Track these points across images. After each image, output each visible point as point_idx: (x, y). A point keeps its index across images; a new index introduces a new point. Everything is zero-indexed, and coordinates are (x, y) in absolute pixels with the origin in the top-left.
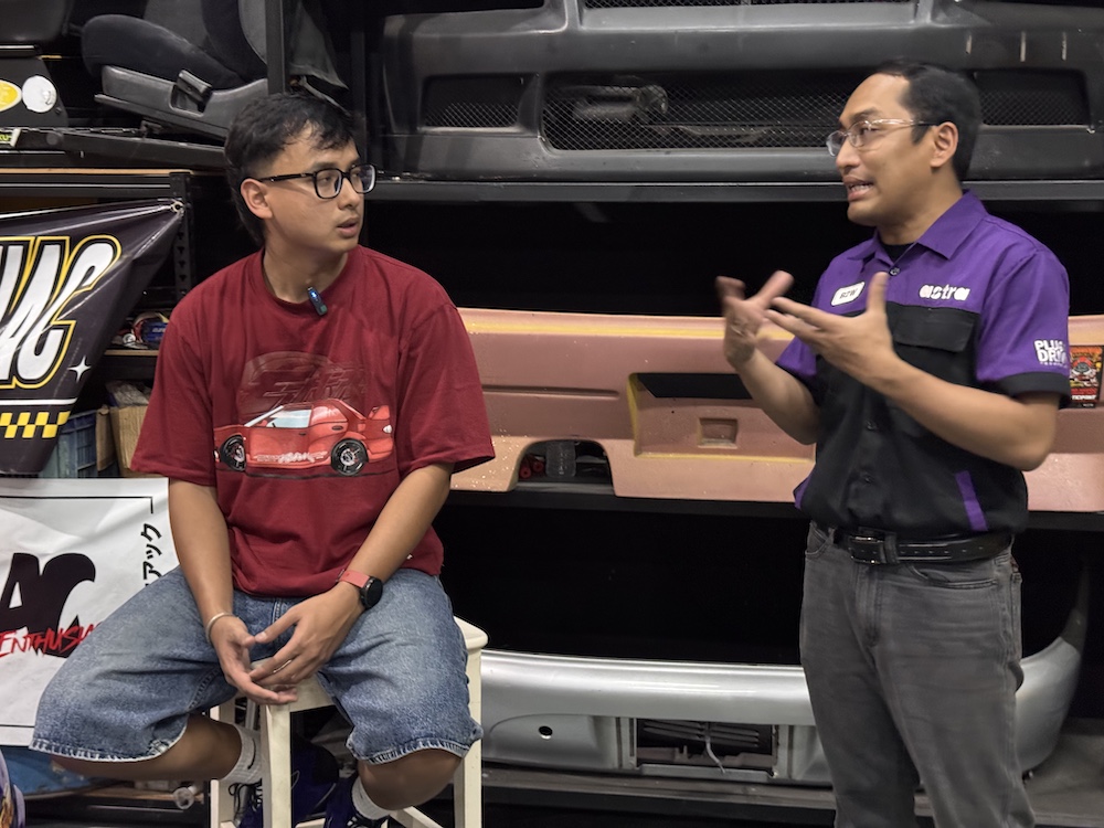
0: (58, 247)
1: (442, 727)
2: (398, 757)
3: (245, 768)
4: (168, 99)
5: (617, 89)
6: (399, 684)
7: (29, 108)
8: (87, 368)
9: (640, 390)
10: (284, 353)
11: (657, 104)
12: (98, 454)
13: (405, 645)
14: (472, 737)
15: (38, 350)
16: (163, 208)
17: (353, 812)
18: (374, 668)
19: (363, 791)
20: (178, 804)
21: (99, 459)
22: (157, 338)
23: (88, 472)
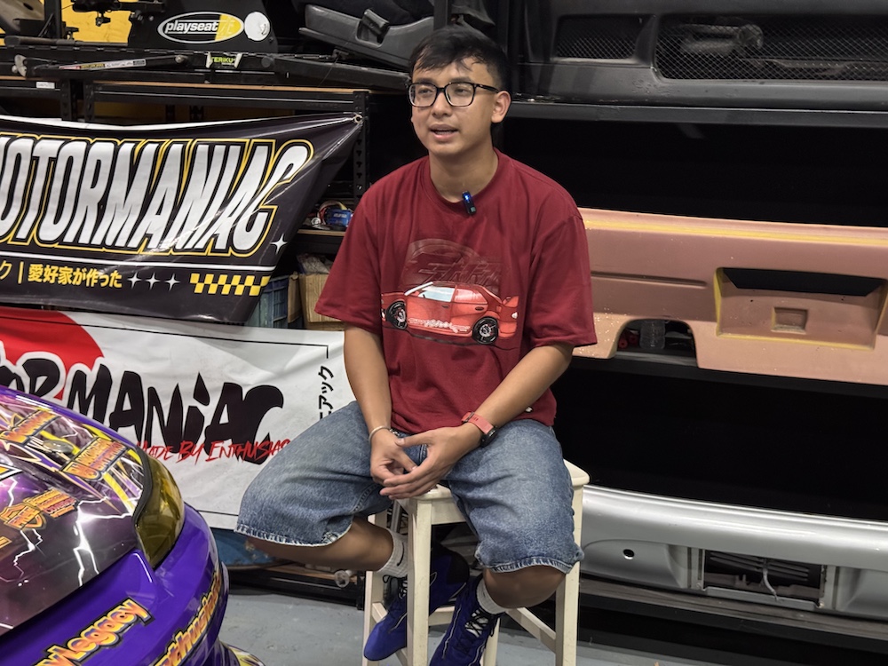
0: (266, 148)
1: (551, 549)
2: (516, 569)
3: (396, 564)
4: (355, 31)
5: (721, 28)
6: (519, 511)
7: (249, 37)
8: (284, 243)
9: (724, 282)
10: (438, 240)
11: (753, 41)
12: (289, 311)
13: (524, 480)
14: (575, 558)
15: (249, 227)
16: (347, 119)
17: (477, 606)
18: (500, 498)
19: (486, 591)
20: (338, 583)
21: (289, 314)
22: (337, 222)
23: (280, 324)
